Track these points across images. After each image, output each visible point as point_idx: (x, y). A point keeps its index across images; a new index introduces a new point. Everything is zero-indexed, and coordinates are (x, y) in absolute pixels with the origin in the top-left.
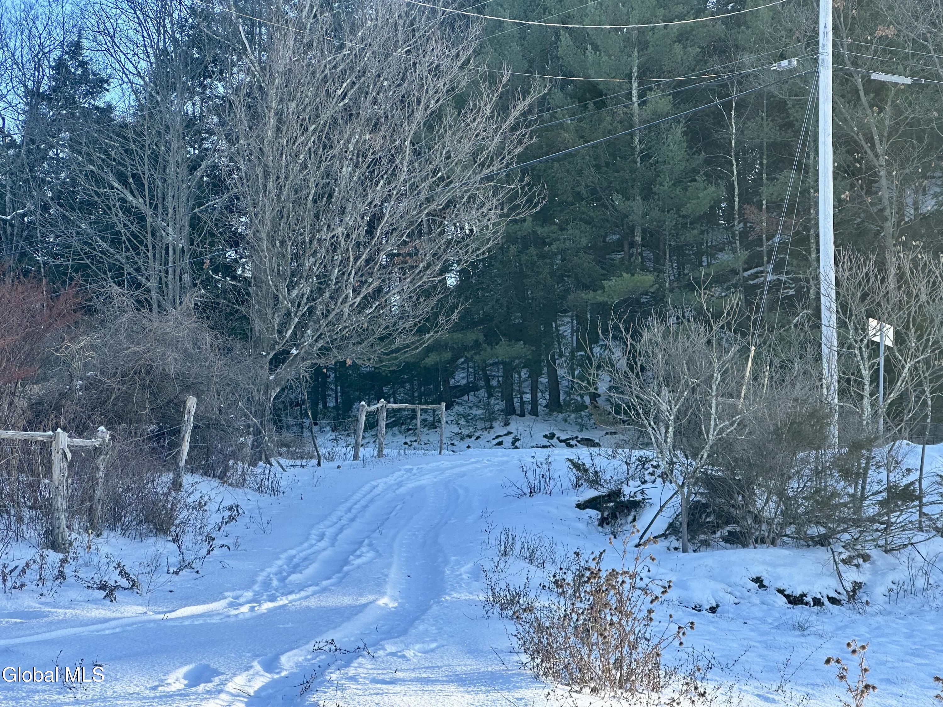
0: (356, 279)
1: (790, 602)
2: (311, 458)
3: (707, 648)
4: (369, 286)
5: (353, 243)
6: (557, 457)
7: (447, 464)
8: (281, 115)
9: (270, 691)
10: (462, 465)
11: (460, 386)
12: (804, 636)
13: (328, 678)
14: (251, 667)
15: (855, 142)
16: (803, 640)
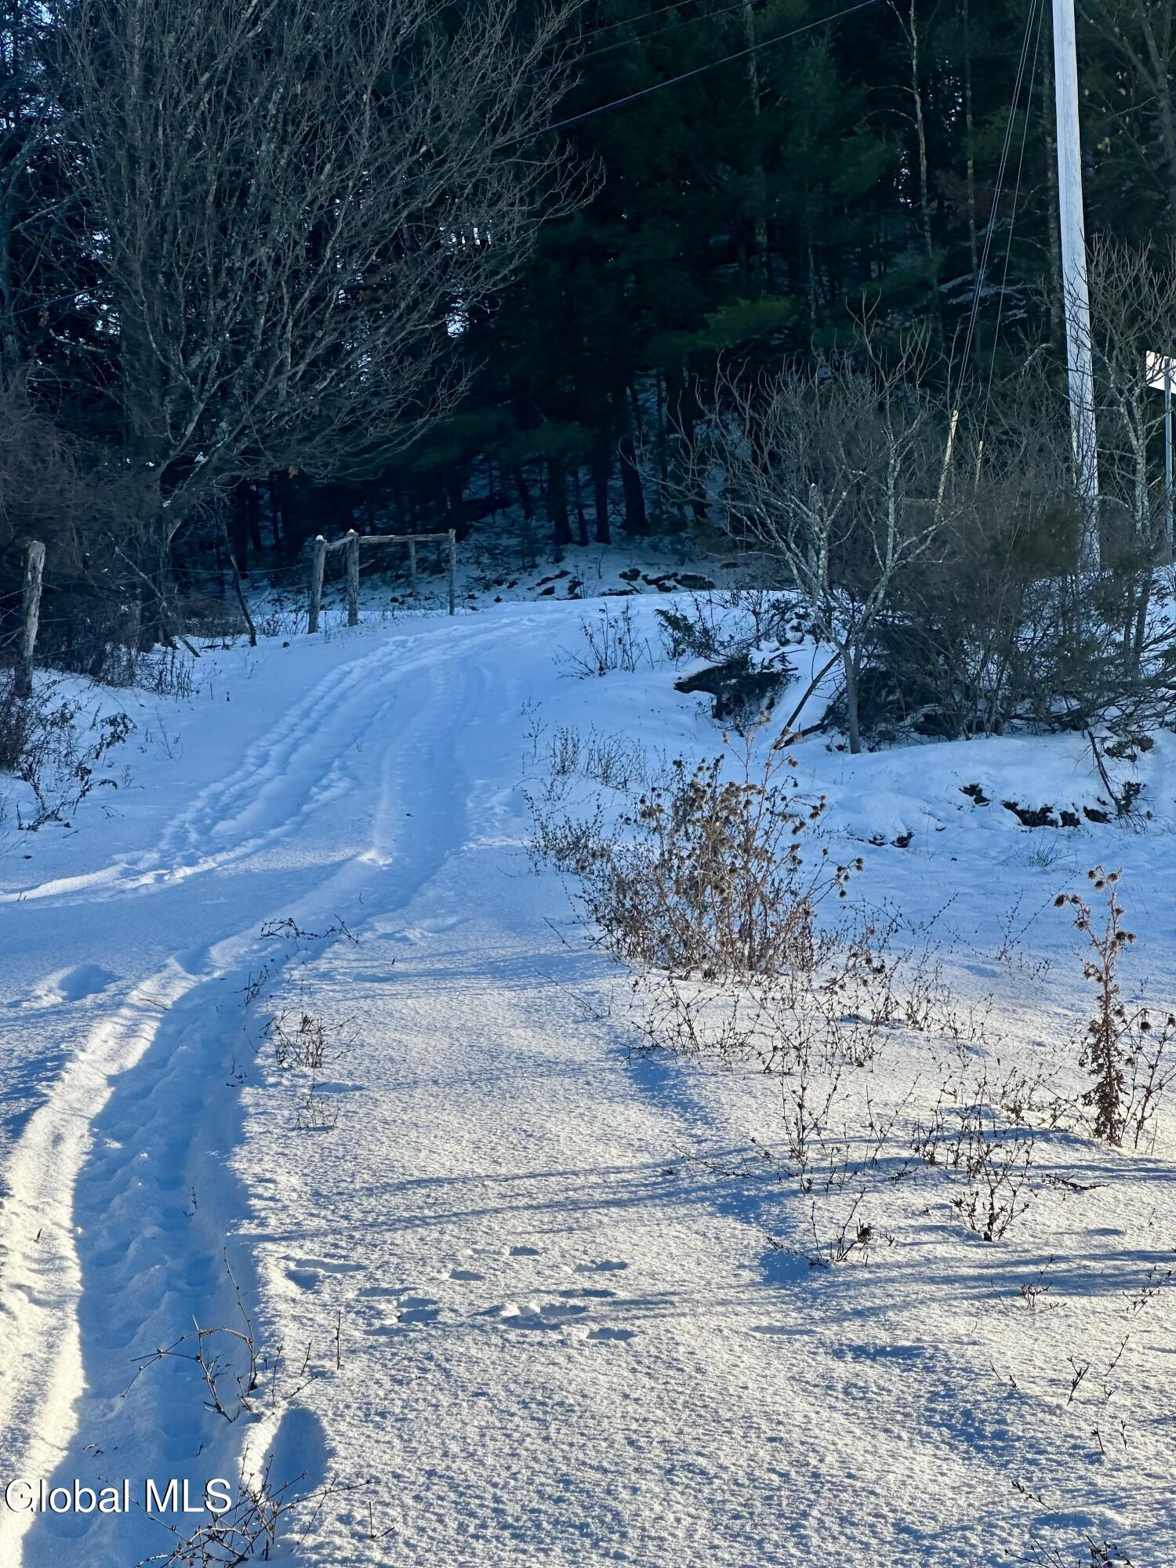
0: (296, 333)
1: (1025, 822)
2: (240, 632)
3: (888, 901)
4: (318, 344)
5: (287, 272)
6: (642, 609)
7: (463, 629)
8: (151, 58)
9: (198, 1001)
10: (488, 631)
11: (478, 501)
12: (1046, 873)
13: (287, 976)
14: (165, 966)
15: (1118, 52)
16: (1044, 879)
